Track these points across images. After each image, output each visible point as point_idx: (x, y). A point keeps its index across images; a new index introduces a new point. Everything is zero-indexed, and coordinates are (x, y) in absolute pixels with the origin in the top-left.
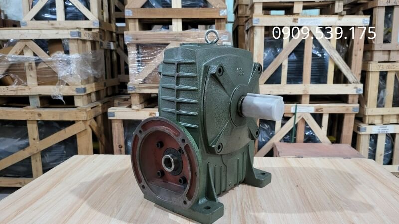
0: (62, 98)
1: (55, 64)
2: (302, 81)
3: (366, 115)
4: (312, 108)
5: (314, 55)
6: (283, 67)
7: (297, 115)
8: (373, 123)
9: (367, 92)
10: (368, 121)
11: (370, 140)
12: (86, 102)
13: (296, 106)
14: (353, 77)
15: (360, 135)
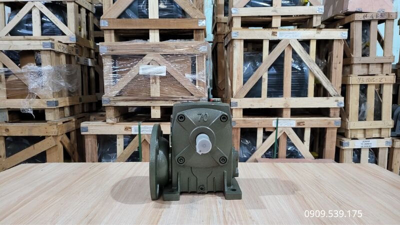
0: (32, 112)
1: (25, 76)
2: (282, 95)
3: (349, 129)
4: (293, 122)
5: (293, 69)
6: (263, 80)
7: (279, 130)
8: (356, 137)
9: (349, 105)
10: (351, 135)
11: (354, 155)
12: (58, 117)
13: (277, 120)
14: (334, 90)
15: (343, 150)
